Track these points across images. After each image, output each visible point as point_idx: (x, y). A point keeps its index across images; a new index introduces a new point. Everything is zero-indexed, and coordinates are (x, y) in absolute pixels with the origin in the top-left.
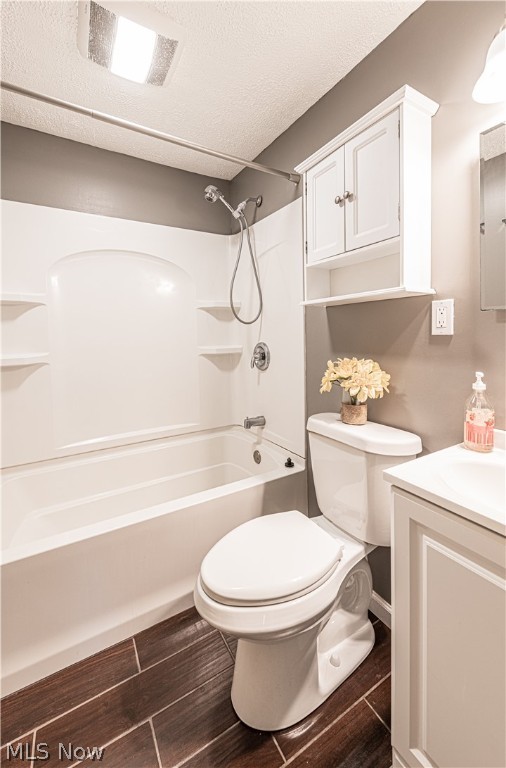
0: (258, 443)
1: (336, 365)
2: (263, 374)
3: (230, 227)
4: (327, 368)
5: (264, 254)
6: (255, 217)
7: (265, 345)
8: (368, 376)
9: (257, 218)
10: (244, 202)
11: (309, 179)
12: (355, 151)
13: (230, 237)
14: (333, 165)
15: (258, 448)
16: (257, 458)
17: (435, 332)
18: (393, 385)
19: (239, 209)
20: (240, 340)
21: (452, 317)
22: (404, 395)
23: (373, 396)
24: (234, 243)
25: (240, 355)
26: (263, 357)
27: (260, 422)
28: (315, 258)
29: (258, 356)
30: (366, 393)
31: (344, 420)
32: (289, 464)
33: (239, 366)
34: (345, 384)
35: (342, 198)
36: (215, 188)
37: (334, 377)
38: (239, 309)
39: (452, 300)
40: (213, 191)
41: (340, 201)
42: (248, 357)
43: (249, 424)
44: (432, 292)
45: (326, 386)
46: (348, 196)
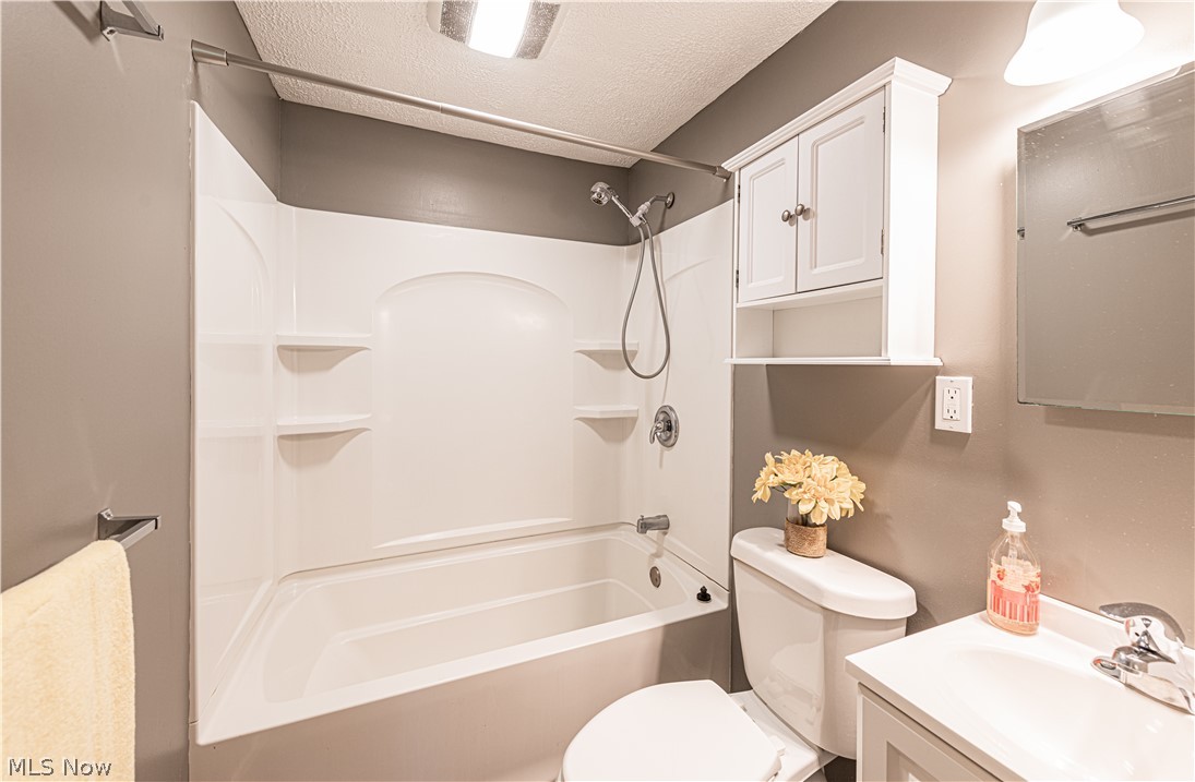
0: (657, 555)
1: (779, 461)
2: (668, 453)
3: (625, 236)
4: (765, 464)
5: (675, 276)
6: (662, 223)
7: (671, 409)
8: (829, 484)
9: (666, 225)
10: (648, 203)
11: (744, 180)
12: (815, 146)
13: (625, 248)
14: (782, 162)
15: (658, 563)
16: (655, 578)
17: (940, 425)
18: (871, 497)
19: (639, 213)
20: (634, 399)
21: (970, 405)
22: (888, 517)
23: (836, 516)
24: (631, 257)
25: (634, 420)
26: (667, 427)
27: (662, 524)
28: (751, 295)
29: (661, 425)
30: (826, 511)
31: (789, 546)
32: (704, 596)
33: (632, 437)
34: (792, 495)
35: (793, 213)
36: (605, 186)
37: (774, 481)
38: (635, 353)
39: (970, 379)
40: (602, 190)
41: (789, 218)
42: (646, 425)
43: (644, 526)
44: (937, 362)
45: (761, 493)
46: (803, 211)
